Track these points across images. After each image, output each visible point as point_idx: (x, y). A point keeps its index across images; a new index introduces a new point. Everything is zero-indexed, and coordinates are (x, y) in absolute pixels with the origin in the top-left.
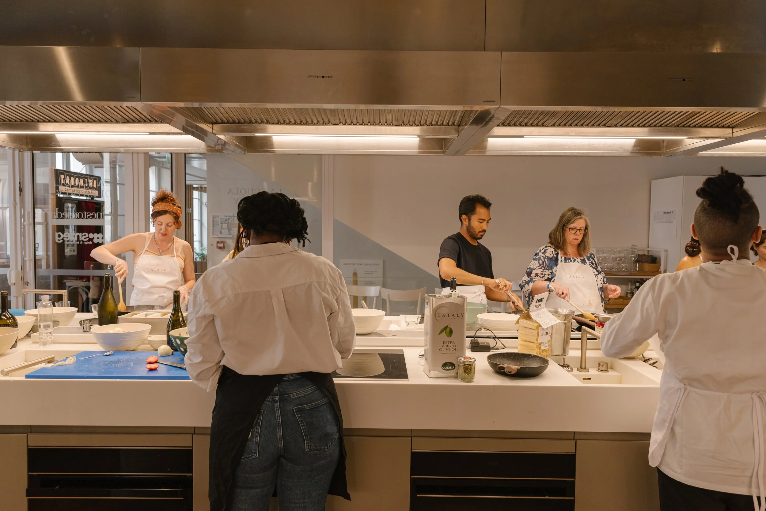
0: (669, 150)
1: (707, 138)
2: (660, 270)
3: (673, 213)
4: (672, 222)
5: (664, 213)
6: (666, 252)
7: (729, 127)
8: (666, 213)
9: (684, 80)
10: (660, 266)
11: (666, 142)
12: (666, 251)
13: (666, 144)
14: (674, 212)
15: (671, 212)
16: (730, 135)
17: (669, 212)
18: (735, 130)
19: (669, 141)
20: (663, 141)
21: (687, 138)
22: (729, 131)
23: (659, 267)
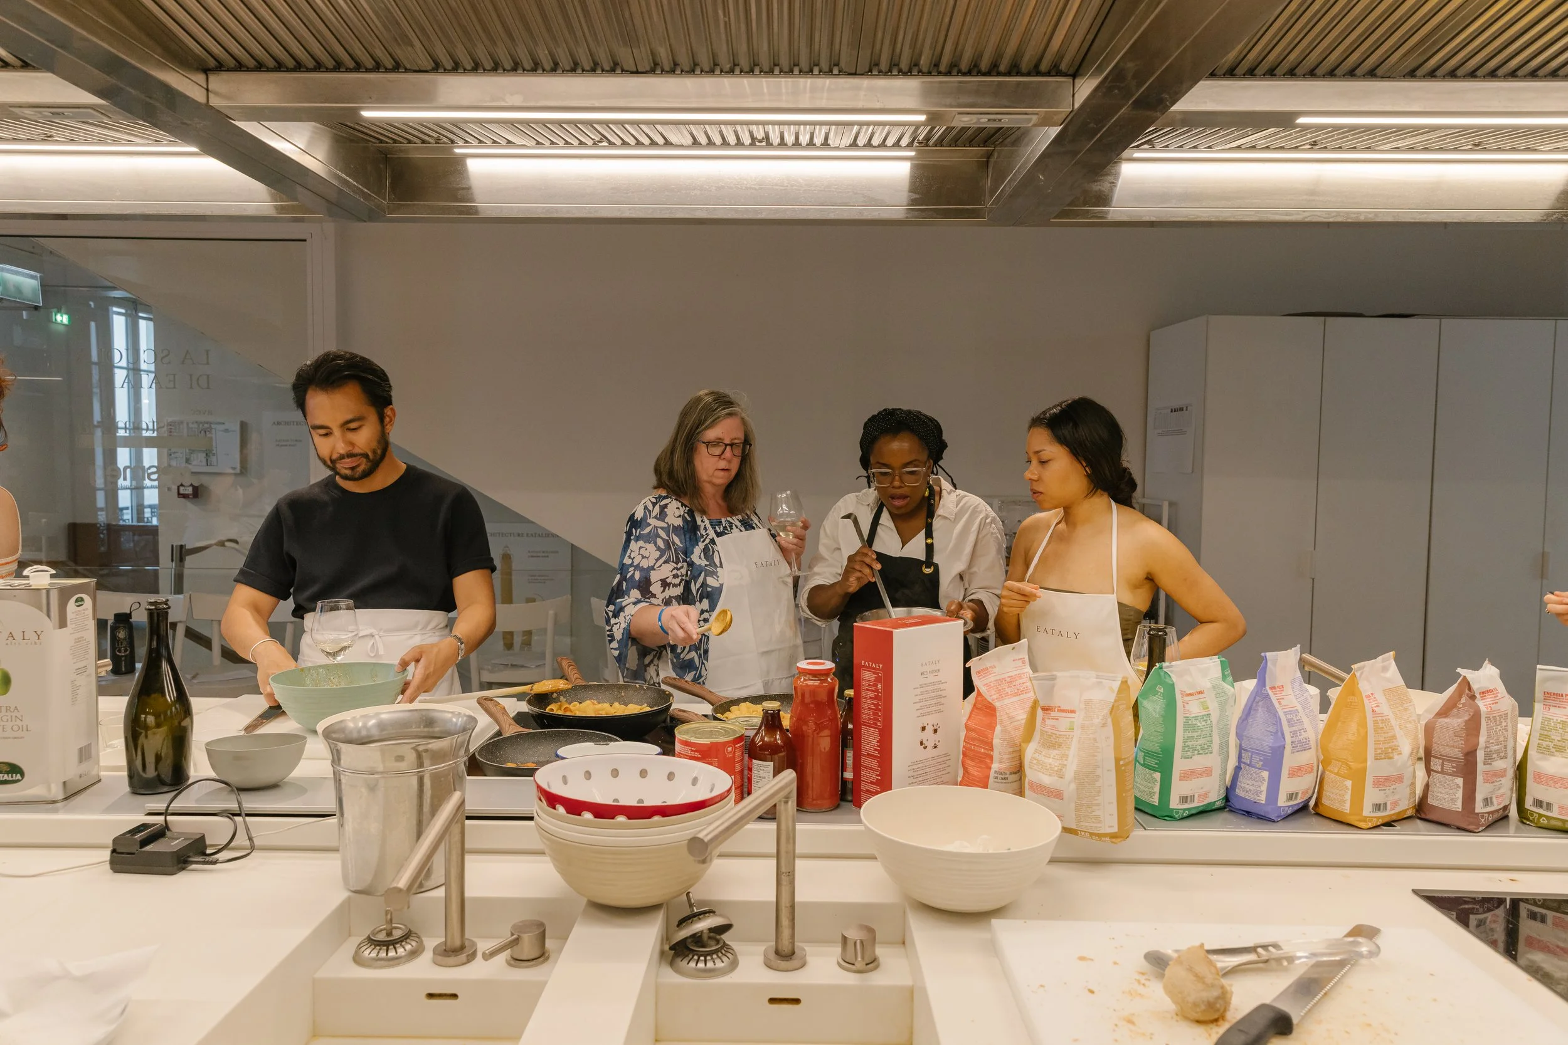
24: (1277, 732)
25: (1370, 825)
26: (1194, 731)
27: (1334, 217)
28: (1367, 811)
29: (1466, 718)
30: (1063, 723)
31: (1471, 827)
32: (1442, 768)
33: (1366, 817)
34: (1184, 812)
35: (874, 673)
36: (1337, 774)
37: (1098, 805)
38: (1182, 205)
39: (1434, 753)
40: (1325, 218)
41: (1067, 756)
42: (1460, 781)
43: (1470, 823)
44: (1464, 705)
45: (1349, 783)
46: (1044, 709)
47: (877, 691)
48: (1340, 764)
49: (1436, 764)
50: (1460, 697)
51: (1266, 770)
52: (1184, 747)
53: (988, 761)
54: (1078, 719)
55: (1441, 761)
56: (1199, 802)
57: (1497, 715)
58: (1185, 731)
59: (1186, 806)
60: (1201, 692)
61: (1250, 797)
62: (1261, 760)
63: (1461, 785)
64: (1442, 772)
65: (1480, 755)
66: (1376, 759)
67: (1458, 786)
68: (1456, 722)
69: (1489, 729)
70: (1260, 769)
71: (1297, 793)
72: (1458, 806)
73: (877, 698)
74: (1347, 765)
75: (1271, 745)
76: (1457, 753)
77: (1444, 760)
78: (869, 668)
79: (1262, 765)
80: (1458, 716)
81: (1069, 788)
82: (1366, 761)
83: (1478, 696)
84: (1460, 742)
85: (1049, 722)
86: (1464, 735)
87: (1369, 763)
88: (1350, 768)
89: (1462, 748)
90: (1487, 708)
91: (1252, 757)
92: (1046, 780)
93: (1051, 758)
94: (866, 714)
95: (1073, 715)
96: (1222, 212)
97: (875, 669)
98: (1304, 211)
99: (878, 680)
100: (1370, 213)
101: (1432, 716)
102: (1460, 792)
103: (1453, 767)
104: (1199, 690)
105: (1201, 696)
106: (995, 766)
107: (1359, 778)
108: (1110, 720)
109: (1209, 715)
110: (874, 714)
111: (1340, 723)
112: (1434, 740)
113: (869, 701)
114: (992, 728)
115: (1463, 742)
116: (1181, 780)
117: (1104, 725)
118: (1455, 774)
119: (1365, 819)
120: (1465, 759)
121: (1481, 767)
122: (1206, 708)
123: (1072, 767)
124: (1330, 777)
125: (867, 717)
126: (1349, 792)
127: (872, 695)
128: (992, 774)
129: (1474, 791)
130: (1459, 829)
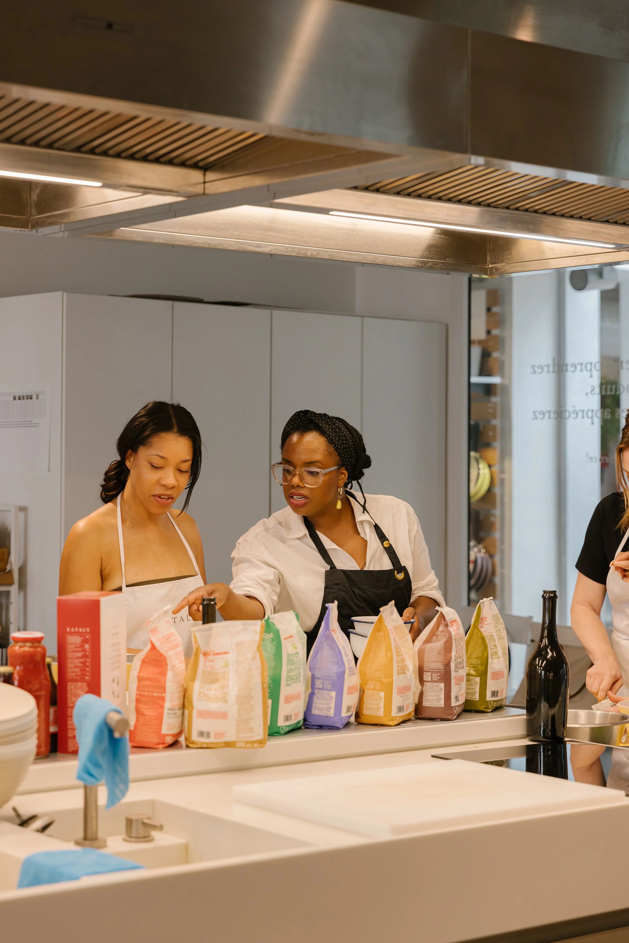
0: (46, 215)
1: (146, 190)
2: (8, 568)
3: (37, 398)
4: (36, 425)
5: (15, 399)
6: (21, 515)
7: (195, 166)
8: (19, 399)
9: (110, 26)
10: (9, 554)
11: (38, 191)
12: (23, 509)
13: (39, 196)
14: (40, 396)
15: (34, 397)
16: (199, 189)
17: (29, 394)
18: (210, 176)
19: (46, 186)
20: (30, 184)
21: (100, 184)
22: (196, 176)
23: (6, 557)
24: (338, 663)
25: (396, 723)
26: (293, 664)
27: (290, 251)
28: (394, 713)
29: (445, 640)
30: (219, 663)
31: (450, 717)
32: (432, 678)
33: (393, 717)
34: (286, 728)
35: (81, 636)
36: (374, 689)
37: (252, 719)
38: (183, 232)
39: (425, 669)
40: (284, 252)
41: (227, 686)
42: (442, 685)
43: (449, 715)
44: (442, 632)
45: (382, 694)
46: (205, 654)
47: (85, 651)
48: (374, 682)
49: (427, 676)
50: (438, 628)
51: (334, 691)
52: (288, 677)
53: (161, 702)
54: (231, 657)
55: (430, 673)
56: (295, 720)
57: (459, 637)
58: (288, 664)
59: (288, 723)
60: (291, 637)
61: (323, 713)
62: (330, 684)
63: (443, 687)
64: (432, 681)
65: (453, 665)
66: (398, 674)
67: (441, 689)
68: (438, 644)
69: (456, 646)
70: (329, 690)
71: (351, 706)
72: (442, 704)
73: (84, 656)
74: (380, 681)
75: (336, 671)
76: (440, 666)
77: (432, 672)
78: (75, 633)
79: (331, 687)
80: (437, 641)
81: (232, 709)
82: (392, 676)
83: (449, 624)
84: (441, 658)
85: (209, 664)
86: (443, 652)
87: (394, 677)
88: (383, 683)
89: (443, 662)
90: (455, 632)
91: (323, 682)
92: (214, 707)
93: (214, 690)
94: (72, 672)
95: (226, 656)
96: (213, 239)
97: (83, 632)
98: (270, 245)
99: (85, 641)
100: (314, 250)
101: (422, 644)
102: (443, 692)
103: (438, 676)
104: (290, 635)
105: (291, 639)
106: (167, 705)
107: (388, 689)
108: (258, 654)
109: (298, 653)
110: (81, 670)
111: (371, 654)
112: (425, 660)
113: (76, 661)
114: (164, 674)
115: (443, 658)
116: (285, 703)
117: (254, 658)
118: (439, 681)
119: (393, 719)
120: (445, 669)
121: (453, 674)
122: (296, 648)
123: (233, 692)
124: (368, 693)
125: (74, 674)
126: (383, 701)
127: (80, 655)
128: (166, 711)
129: (450, 691)
130: (443, 720)
